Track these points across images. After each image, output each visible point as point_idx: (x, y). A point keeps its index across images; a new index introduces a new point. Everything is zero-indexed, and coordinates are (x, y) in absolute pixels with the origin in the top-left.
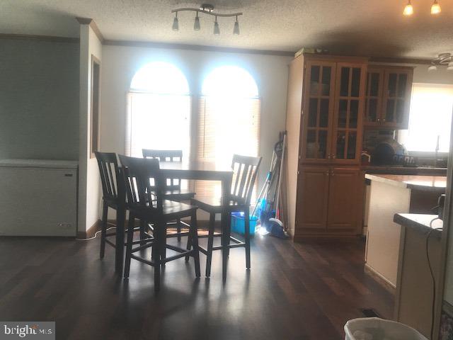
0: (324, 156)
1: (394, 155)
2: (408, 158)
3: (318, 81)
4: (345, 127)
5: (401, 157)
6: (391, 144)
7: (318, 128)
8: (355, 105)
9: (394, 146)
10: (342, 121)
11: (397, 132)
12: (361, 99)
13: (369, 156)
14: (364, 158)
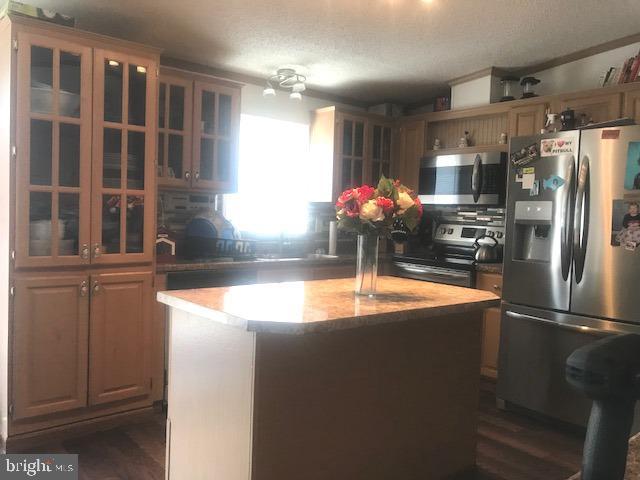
0: (75, 249)
1: (217, 239)
2: (241, 244)
3: (50, 83)
4: (119, 186)
5: (229, 243)
6: (210, 220)
7: (55, 188)
8: (137, 141)
9: (216, 223)
10: (111, 175)
11: (220, 199)
12: (151, 129)
13: (173, 244)
14: (161, 249)
